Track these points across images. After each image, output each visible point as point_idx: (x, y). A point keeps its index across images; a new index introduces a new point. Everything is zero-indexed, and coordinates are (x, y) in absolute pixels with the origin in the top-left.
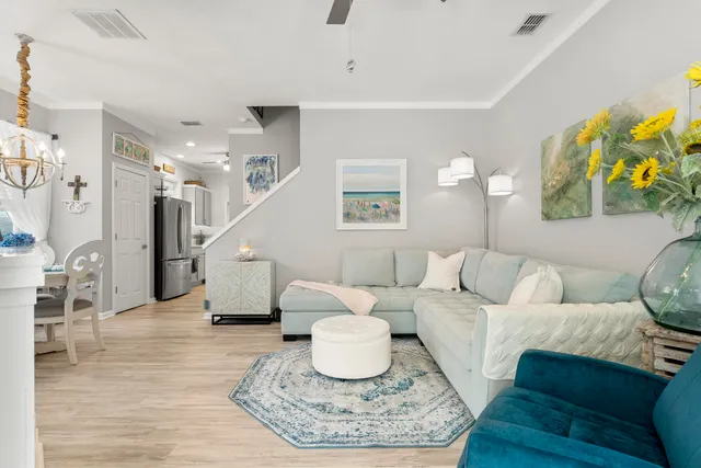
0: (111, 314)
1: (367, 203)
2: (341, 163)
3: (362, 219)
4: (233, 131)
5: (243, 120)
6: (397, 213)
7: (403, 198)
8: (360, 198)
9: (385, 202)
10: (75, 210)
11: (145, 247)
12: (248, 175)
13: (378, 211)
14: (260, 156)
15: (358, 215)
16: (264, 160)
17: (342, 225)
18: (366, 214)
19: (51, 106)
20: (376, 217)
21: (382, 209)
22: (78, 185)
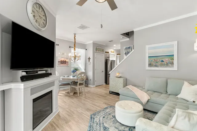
0: (94, 86)
1: (158, 60)
2: (147, 47)
3: (156, 66)
4: (121, 41)
5: (122, 38)
6: (172, 63)
7: (175, 57)
8: (155, 58)
9: (166, 60)
10: (89, 64)
11: (103, 71)
12: (125, 53)
13: (163, 63)
14: (128, 46)
15: (154, 64)
16: (129, 48)
17: (148, 68)
18: (158, 64)
19: (86, 44)
20: (162, 65)
21: (165, 62)
22: (89, 59)
